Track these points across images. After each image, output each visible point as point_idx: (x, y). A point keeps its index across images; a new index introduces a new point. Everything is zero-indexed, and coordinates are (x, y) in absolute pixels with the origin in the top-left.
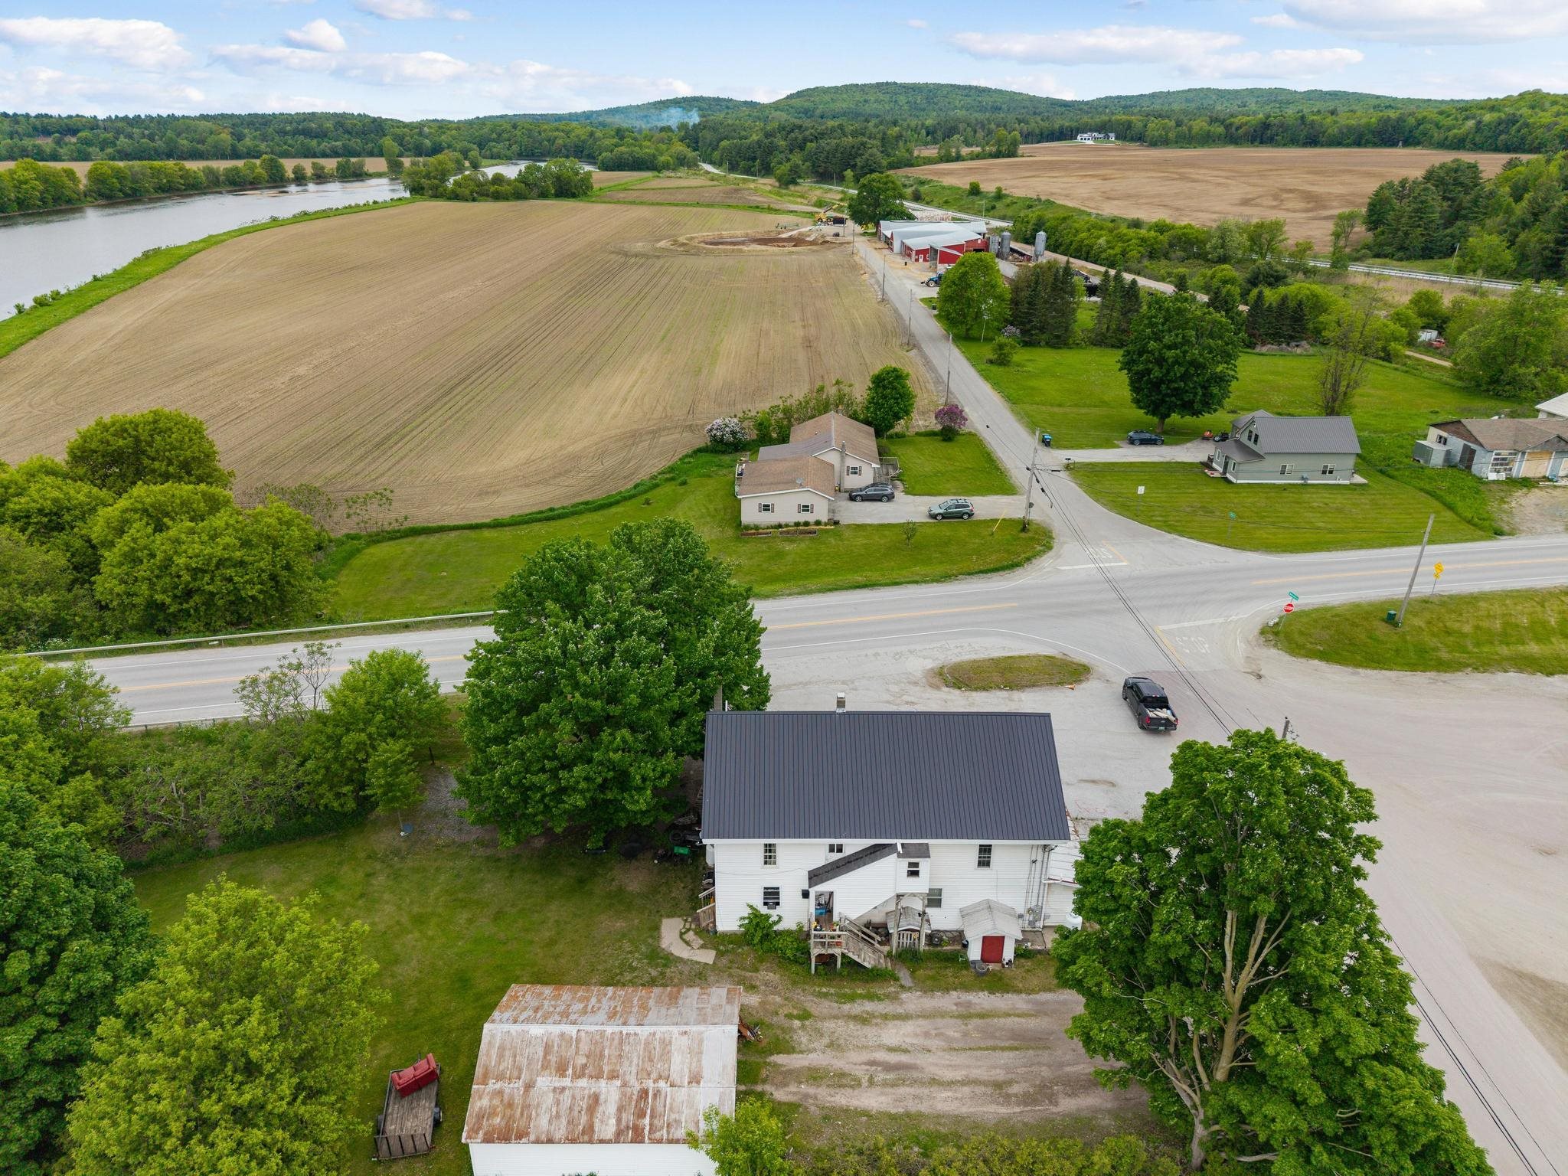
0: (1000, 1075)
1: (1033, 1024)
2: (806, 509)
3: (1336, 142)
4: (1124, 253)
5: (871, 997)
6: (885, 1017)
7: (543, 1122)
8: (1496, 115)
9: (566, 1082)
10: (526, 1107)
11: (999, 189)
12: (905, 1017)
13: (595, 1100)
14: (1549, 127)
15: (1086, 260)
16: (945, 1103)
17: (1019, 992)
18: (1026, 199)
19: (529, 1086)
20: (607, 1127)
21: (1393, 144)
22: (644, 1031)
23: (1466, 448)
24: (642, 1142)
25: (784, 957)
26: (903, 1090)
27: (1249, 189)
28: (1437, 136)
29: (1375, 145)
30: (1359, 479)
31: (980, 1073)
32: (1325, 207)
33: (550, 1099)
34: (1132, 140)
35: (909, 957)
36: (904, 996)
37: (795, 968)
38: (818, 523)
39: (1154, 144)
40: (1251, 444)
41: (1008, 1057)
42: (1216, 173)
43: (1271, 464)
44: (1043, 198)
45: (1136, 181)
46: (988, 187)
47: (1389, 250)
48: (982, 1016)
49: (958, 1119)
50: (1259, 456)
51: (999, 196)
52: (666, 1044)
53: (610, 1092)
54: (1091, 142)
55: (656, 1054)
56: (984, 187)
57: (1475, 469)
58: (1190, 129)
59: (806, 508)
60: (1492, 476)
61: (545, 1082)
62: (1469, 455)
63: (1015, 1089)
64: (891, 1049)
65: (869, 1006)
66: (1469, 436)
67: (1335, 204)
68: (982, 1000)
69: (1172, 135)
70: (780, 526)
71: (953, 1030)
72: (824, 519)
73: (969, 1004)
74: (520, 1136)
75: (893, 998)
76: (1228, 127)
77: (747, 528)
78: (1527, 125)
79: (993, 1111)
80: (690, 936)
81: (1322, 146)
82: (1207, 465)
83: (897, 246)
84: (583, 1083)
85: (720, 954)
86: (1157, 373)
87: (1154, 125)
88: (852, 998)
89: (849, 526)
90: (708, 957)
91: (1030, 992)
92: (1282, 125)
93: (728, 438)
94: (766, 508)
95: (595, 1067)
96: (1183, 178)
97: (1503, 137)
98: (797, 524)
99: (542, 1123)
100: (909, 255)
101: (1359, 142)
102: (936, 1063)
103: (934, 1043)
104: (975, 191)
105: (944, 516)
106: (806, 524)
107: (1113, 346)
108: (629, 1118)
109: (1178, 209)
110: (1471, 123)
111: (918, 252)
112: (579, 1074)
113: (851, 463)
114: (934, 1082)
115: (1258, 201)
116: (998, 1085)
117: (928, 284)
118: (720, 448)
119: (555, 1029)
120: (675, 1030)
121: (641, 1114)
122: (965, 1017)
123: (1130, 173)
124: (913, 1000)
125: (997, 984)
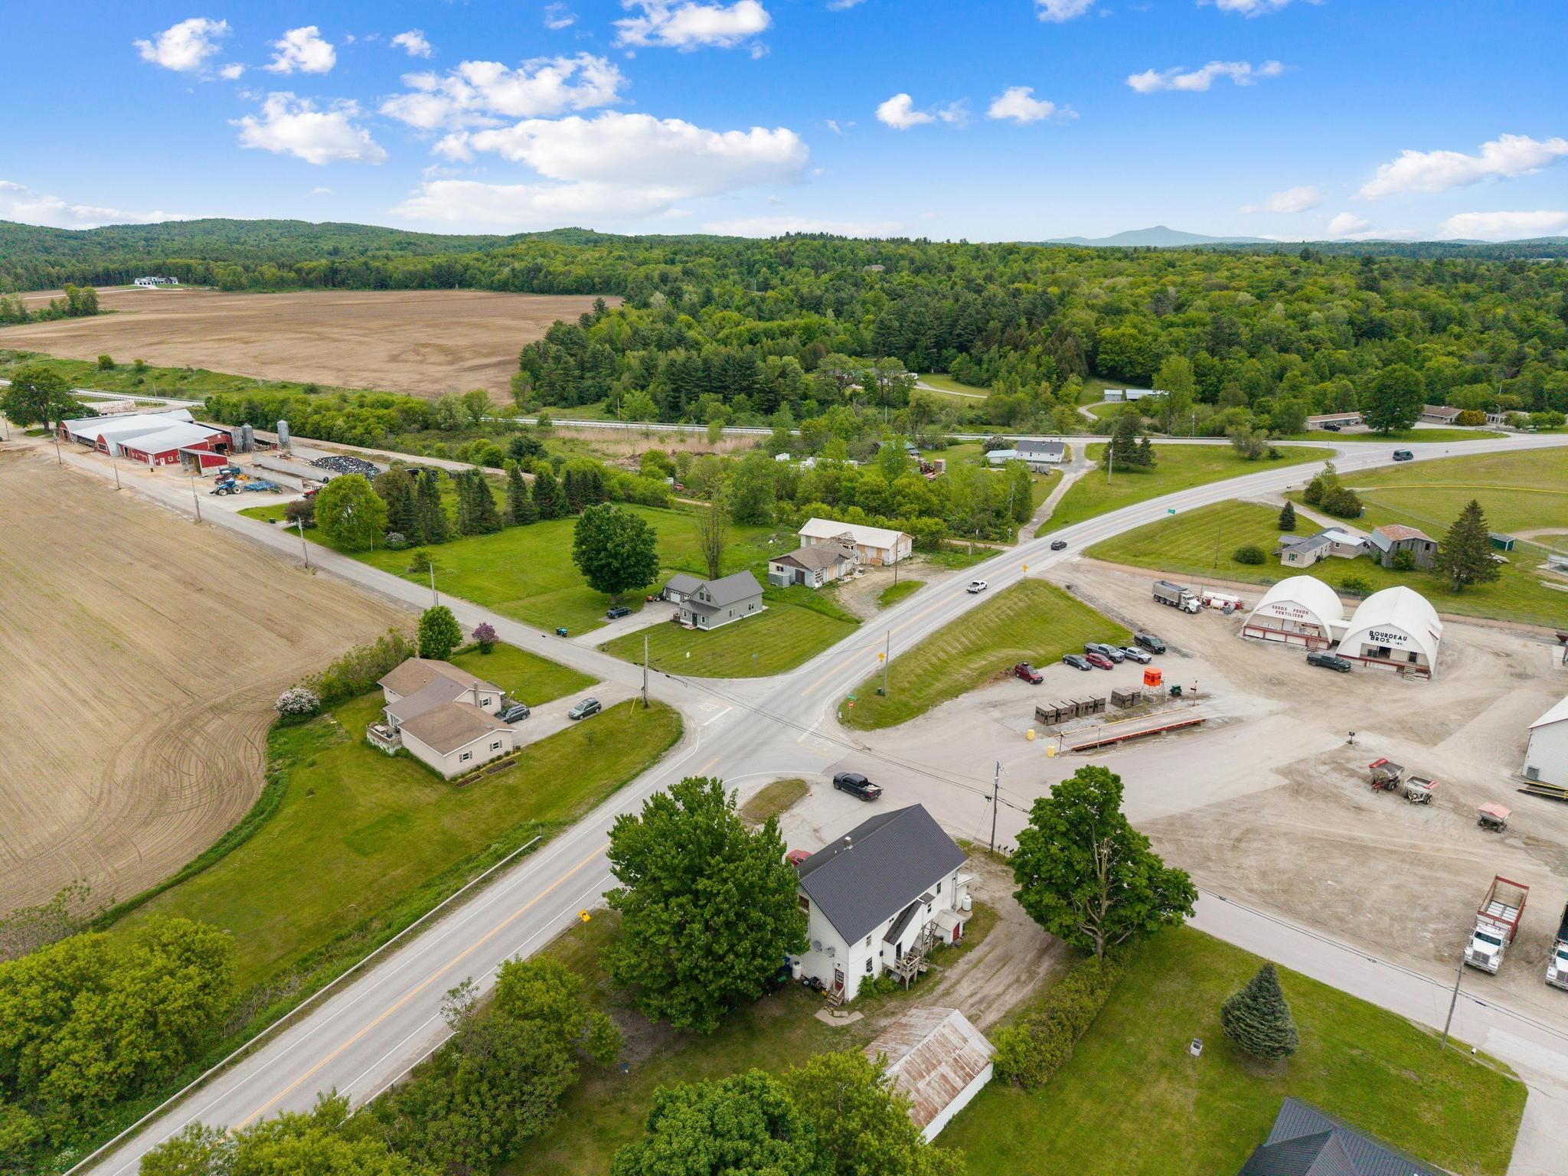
0: (1012, 978)
1: (998, 952)
2: (496, 746)
3: (404, 285)
4: (368, 432)
5: (937, 983)
6: (952, 986)
7: (937, 1099)
8: (523, 264)
9: (928, 1078)
10: (926, 1099)
11: (139, 363)
12: (958, 982)
13: (944, 1077)
14: (567, 274)
15: (328, 440)
16: (1012, 999)
17: (978, 944)
18: (175, 370)
19: (918, 1091)
20: (959, 1083)
21: (451, 286)
22: (930, 1037)
23: (797, 572)
24: (973, 1077)
25: (889, 991)
26: (995, 1006)
27: (390, 346)
28: (485, 281)
29: (436, 288)
30: (765, 608)
31: (1006, 982)
32: (462, 359)
33: (930, 1091)
34: (197, 282)
35: (929, 957)
36: (947, 974)
37: (899, 993)
38: (507, 754)
39: (229, 288)
40: (705, 602)
41: (1006, 970)
42: (349, 331)
43: (724, 612)
44: (194, 368)
45: (279, 343)
46: (124, 358)
47: (551, 400)
48: (980, 961)
49: (1023, 1001)
50: (716, 609)
51: (141, 369)
52: (943, 1035)
53: (944, 1069)
54: (153, 287)
55: (943, 1042)
56: (117, 359)
57: (807, 582)
58: (262, 274)
60: (817, 585)
61: (921, 1085)
62: (800, 577)
63: (1023, 978)
64: (971, 996)
65: (941, 988)
66: (796, 563)
67: (467, 355)
68: (972, 956)
69: (244, 280)
70: (479, 767)
71: (977, 973)
72: (511, 749)
73: (970, 962)
74: (936, 1111)
75: (943, 978)
76: (299, 271)
77: (454, 779)
78: (549, 273)
79: (1027, 990)
80: (836, 1013)
81: (392, 289)
82: (676, 620)
83: (112, 447)
84: (933, 1074)
85: (861, 1010)
86: (616, 564)
87: (219, 270)
88: (931, 990)
89: (528, 747)
90: (857, 1016)
92: (349, 270)
93: (308, 707)
94: (466, 756)
95: (932, 1067)
96: (322, 338)
97: (535, 282)
98: (492, 761)
99: (937, 1101)
100: (146, 461)
101: (423, 285)
102: (992, 989)
103: (980, 983)
104: (107, 365)
105: (584, 715)
106: (499, 758)
107: (481, 533)
108: (961, 1073)
110: (506, 270)
111: (158, 456)
112: (929, 1073)
113: (482, 697)
114: (999, 996)
115: (403, 356)
116: (1018, 980)
117: (217, 493)
118: (298, 719)
119: (902, 1061)
120: (940, 1027)
121: (963, 1068)
122: (976, 966)
123: (266, 335)
124: (952, 974)
125: (969, 947)
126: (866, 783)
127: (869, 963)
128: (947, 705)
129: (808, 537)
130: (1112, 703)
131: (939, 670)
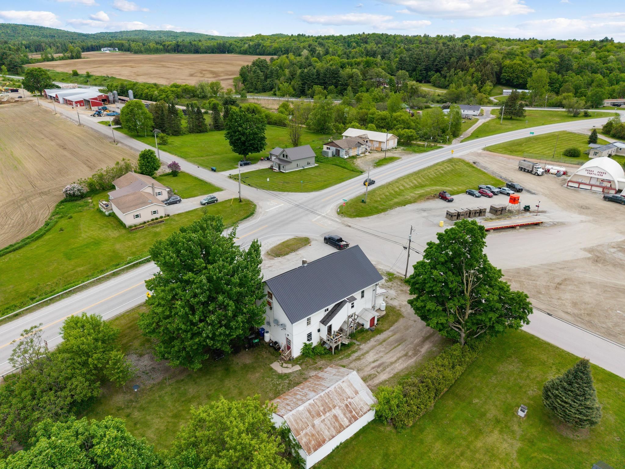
0: (403, 353)
1: (397, 336)
3: (205, 52)
4: (167, 97)
5: (354, 352)
6: (363, 355)
7: (326, 432)
8: (253, 43)
9: (323, 417)
10: (318, 432)
11: (88, 73)
12: (367, 352)
13: (335, 417)
14: (270, 47)
15: (151, 100)
16: (400, 366)
17: (385, 330)
18: (102, 77)
19: (313, 426)
20: (346, 422)
21: (224, 53)
22: (332, 388)
23: (336, 149)
24: (358, 419)
25: (321, 354)
26: (387, 370)
27: (190, 70)
28: (238, 50)
29: (218, 53)
30: (316, 165)
31: (399, 355)
32: (219, 76)
33: (322, 426)
34: (125, 51)
35: (352, 336)
36: (361, 347)
37: (327, 356)
38: (161, 217)
39: (136, 52)
40: (285, 159)
41: (400, 347)
42: (175, 64)
43: (294, 164)
44: (110, 76)
45: (145, 68)
46: (82, 72)
47: (251, 90)
48: (384, 341)
49: (406, 368)
50: (289, 162)
51: (88, 76)
52: (341, 388)
53: (337, 411)
54: (108, 52)
55: (340, 392)
56: (79, 72)
57: (341, 154)
58: (149, 46)
59: (155, 212)
60: (346, 157)
61: (317, 422)
62: (338, 152)
63: (410, 354)
64: (374, 362)
65: (356, 355)
66: (336, 146)
67: (222, 75)
68: (380, 337)
69: (143, 49)
70: (145, 223)
71: (381, 348)
72: (164, 215)
73: (378, 340)
74: (324, 441)
75: (358, 349)
76: (164, 46)
77: (131, 227)
78: (264, 46)
79: (411, 362)
80: (285, 365)
81: (201, 53)
82: (271, 168)
83: (61, 100)
84: (328, 414)
85: (300, 365)
86: (243, 139)
87: (133, 45)
88: (349, 355)
89: (174, 215)
90: (297, 368)
91: (388, 329)
92: (184, 45)
93: (77, 193)
94: (137, 216)
95: (327, 408)
96: (164, 66)
97: (258, 50)
98: (153, 220)
99: (326, 434)
100: (72, 105)
101: (213, 52)
102: (387, 359)
103: (381, 354)
104: (75, 74)
105: (208, 203)
106: (157, 219)
107: (197, 132)
108: (348, 415)
109: (168, 79)
110: (246, 45)
111: (76, 102)
112: (324, 413)
113: (157, 191)
114: (392, 363)
115: (196, 74)
116: (406, 355)
117: (94, 116)
118: (73, 198)
119: (307, 404)
120: (340, 382)
121: (351, 412)
122: (381, 343)
123: (141, 65)
124: (365, 347)
125: (379, 332)
126: (341, 240)
127: (309, 336)
128: (398, 209)
129: (346, 137)
130: (490, 212)
131: (399, 194)
